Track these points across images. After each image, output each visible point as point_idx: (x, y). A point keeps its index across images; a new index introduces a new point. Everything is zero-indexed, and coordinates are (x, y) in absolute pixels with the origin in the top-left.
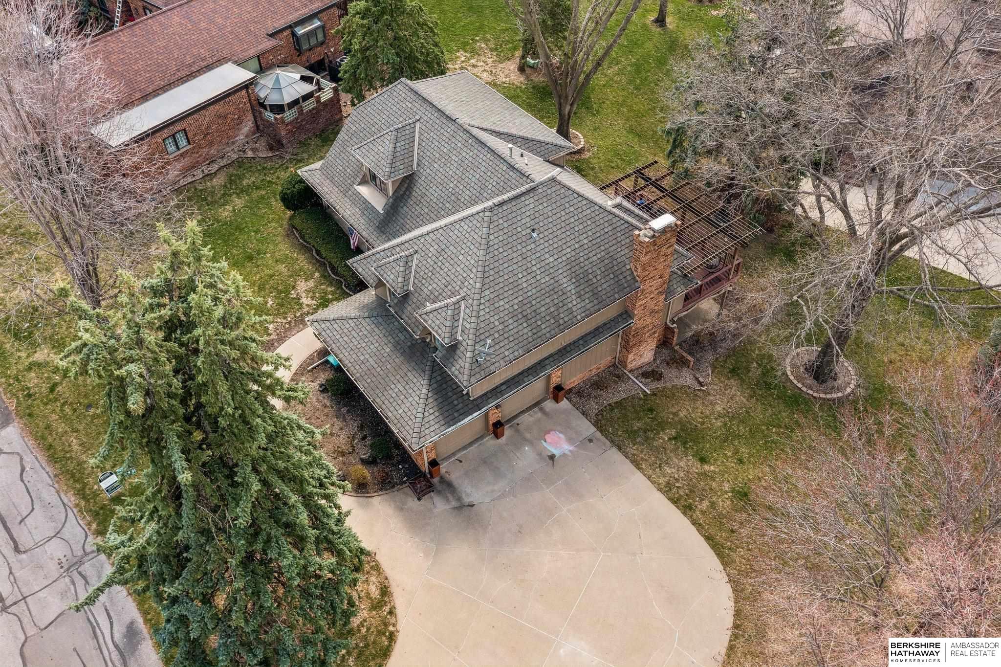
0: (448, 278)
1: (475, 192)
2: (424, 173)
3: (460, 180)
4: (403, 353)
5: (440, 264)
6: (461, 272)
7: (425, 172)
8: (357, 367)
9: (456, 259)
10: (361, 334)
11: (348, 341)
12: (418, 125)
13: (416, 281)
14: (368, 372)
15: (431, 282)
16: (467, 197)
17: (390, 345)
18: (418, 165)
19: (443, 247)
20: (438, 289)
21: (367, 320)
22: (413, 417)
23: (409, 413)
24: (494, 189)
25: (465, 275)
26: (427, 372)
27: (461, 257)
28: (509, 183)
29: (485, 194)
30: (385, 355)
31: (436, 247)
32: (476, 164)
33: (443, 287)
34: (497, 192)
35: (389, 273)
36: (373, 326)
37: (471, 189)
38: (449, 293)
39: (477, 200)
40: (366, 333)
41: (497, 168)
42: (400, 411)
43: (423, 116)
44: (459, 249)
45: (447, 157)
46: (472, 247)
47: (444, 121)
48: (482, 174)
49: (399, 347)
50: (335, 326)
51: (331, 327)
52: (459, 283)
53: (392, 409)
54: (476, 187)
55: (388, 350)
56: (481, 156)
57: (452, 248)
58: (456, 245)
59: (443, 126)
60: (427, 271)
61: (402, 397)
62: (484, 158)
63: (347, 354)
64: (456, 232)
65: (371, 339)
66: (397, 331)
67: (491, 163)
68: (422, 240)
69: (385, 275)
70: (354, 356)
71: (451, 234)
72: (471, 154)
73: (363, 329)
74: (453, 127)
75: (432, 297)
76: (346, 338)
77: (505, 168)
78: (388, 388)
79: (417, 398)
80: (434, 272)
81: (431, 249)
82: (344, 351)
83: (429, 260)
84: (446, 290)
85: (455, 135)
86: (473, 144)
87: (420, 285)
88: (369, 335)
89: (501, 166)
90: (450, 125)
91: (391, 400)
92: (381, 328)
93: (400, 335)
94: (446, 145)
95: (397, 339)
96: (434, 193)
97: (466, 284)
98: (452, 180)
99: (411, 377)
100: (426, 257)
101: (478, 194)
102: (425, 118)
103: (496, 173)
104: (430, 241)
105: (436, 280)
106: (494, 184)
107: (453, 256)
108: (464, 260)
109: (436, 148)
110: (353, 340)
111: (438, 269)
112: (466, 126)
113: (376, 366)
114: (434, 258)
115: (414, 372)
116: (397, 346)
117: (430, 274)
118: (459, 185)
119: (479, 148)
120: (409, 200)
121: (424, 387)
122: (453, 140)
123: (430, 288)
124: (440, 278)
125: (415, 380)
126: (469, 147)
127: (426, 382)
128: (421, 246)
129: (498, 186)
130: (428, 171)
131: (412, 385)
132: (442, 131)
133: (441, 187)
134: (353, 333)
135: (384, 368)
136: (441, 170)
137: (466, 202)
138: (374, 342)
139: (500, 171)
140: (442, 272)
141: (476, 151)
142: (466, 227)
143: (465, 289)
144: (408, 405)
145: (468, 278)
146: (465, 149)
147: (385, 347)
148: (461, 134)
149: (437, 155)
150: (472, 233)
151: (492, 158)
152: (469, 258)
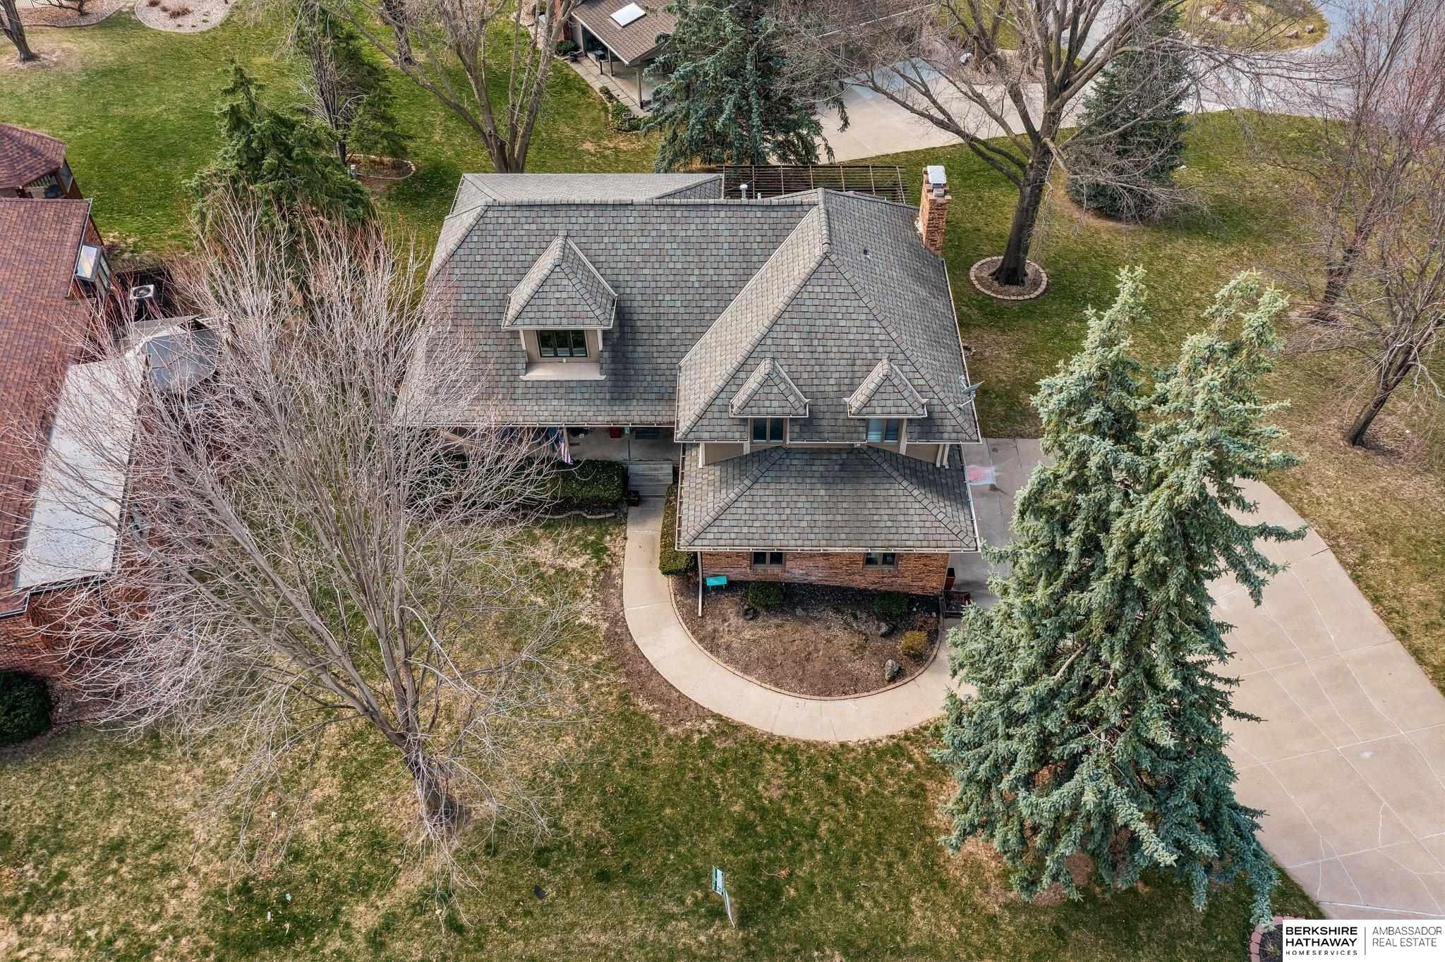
0: (846, 356)
1: (737, 265)
2: (635, 291)
3: (701, 265)
4: (843, 480)
5: (820, 349)
6: (859, 337)
7: (635, 289)
8: (812, 536)
9: (837, 329)
10: (769, 505)
11: (765, 523)
12: (570, 241)
13: (804, 389)
14: (831, 530)
15: (829, 375)
16: (730, 278)
17: (818, 486)
18: (615, 288)
19: (807, 329)
20: (843, 375)
21: (756, 486)
22: (937, 524)
23: (928, 524)
24: (762, 245)
25: (866, 337)
26: (895, 474)
27: (842, 323)
28: (780, 226)
29: (755, 259)
30: (827, 499)
31: (795, 335)
32: (711, 233)
33: (849, 368)
34: (771, 246)
35: (767, 403)
36: (772, 486)
37: (729, 265)
38: (864, 369)
39: (748, 272)
40: (773, 499)
41: (748, 221)
42: (917, 531)
43: (570, 227)
44: (831, 316)
45: (657, 252)
46: (847, 303)
47: (614, 213)
48: (730, 239)
49: (830, 480)
50: (726, 523)
51: (721, 530)
52: (867, 350)
53: (904, 537)
54: (734, 259)
55: (822, 492)
56: (711, 220)
57: (819, 322)
58: (824, 316)
59: (617, 220)
60: (809, 369)
61: (901, 518)
62: (718, 220)
63: (781, 536)
64: (808, 302)
65: (788, 499)
66: (807, 468)
67: (733, 220)
68: (769, 341)
69: (763, 410)
70: (792, 530)
71: (804, 309)
72: (693, 227)
73: (765, 499)
74: (635, 214)
75: (844, 388)
76: (757, 524)
77: (759, 214)
78: (874, 524)
79: (917, 505)
80: (821, 362)
81: (792, 342)
82: (773, 536)
83: (801, 355)
84: (856, 368)
85: (647, 220)
86: (686, 214)
87: (814, 389)
88: (780, 499)
89: (751, 214)
90: (628, 213)
91: (894, 530)
92: (784, 480)
93: (814, 468)
94: (642, 239)
95: (817, 475)
96: (673, 303)
97: (877, 344)
98: (689, 272)
99: (884, 493)
100: (793, 355)
101: (744, 265)
102: (576, 227)
103: (751, 227)
104: (781, 335)
105: (833, 369)
106: (759, 239)
107: (830, 329)
108: (850, 323)
109: (628, 252)
110: (769, 517)
111: (822, 356)
112: (656, 202)
113: (830, 517)
114: (806, 349)
115: (881, 486)
116: (827, 480)
117: (817, 368)
118: (704, 272)
119: (700, 214)
120: (638, 336)
121: (910, 488)
122: (650, 227)
123: (832, 381)
124: (837, 362)
125: (892, 492)
126: (683, 220)
127: (905, 483)
128: (773, 348)
129: (766, 239)
130: (639, 284)
131: (894, 499)
132: (620, 227)
133: (678, 291)
134: (757, 511)
135: (842, 511)
136: (660, 272)
137: (733, 284)
138: (795, 499)
139: (755, 221)
140: (832, 355)
141: (697, 220)
142: (818, 289)
143: (882, 350)
144: (916, 518)
145: (874, 337)
146: (678, 227)
147: (815, 492)
148: (656, 214)
149: (638, 259)
150: (834, 289)
151: (730, 214)
152: (854, 316)
